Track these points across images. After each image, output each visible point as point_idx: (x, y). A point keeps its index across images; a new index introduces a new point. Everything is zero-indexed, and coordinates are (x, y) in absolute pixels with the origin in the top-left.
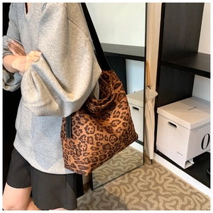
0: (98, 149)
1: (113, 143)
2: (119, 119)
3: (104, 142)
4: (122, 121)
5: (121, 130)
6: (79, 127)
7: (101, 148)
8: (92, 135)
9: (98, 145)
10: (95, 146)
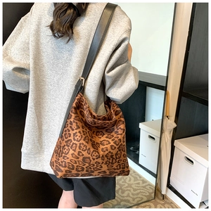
0: (78, 158)
1: (94, 159)
2: (110, 140)
3: (85, 154)
4: (112, 143)
5: (107, 150)
6: (69, 131)
7: (81, 158)
8: (77, 143)
9: (79, 154)
10: (76, 154)
